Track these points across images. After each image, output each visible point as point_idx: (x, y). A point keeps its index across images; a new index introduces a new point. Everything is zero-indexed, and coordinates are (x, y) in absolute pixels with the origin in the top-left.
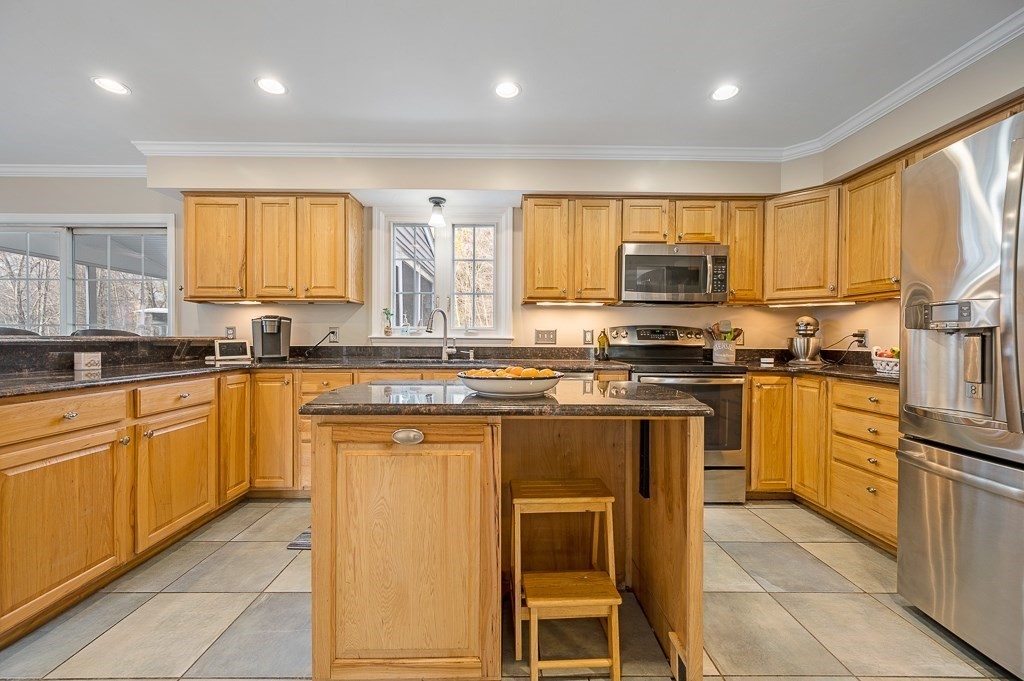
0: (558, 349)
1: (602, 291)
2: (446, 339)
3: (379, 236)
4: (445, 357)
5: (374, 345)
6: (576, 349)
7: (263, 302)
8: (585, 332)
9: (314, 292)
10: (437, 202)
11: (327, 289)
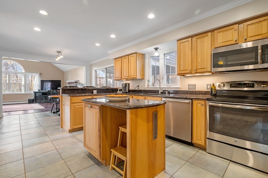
0: (196, 91)
1: (205, 69)
2: (160, 88)
3: (147, 61)
4: (160, 93)
5: (146, 89)
6: (203, 91)
7: (126, 80)
8: (207, 85)
9: (131, 77)
10: (156, 49)
11: (133, 76)
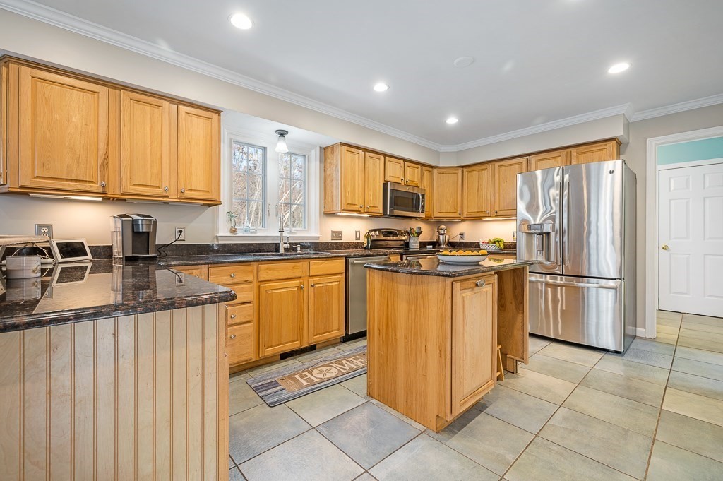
2: (282, 237)
4: (282, 251)
5: (220, 243)
6: (353, 243)
9: (188, 194)
10: (282, 134)
11: (201, 193)
